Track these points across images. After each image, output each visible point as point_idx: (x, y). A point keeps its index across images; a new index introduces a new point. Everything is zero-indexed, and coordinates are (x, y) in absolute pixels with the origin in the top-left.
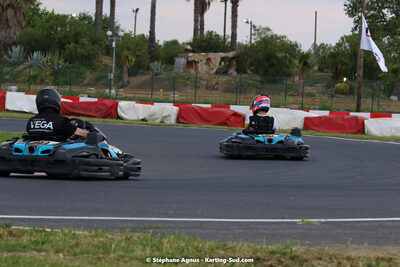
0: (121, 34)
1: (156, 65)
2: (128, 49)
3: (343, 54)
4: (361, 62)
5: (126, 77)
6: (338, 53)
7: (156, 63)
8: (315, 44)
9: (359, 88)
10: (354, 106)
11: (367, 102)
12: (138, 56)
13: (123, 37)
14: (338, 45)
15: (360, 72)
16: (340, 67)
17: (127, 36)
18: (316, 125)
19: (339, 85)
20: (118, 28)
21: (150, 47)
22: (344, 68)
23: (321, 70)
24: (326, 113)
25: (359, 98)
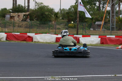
3: (71, 12)
4: (78, 15)
6: (69, 12)
8: (60, 9)
9: (78, 26)
10: (76, 32)
11: (80, 31)
14: (70, 9)
15: (78, 19)
16: (70, 17)
19: (70, 24)
22: (72, 18)
23: (63, 19)
25: (78, 30)
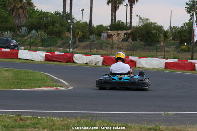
0: (75, 21)
1: (92, 37)
2: (79, 29)
3: (184, 31)
5: (78, 43)
6: (182, 31)
7: (92, 36)
8: (171, 27)
9: (192, 48)
10: (190, 57)
11: (196, 55)
12: (83, 32)
13: (76, 23)
14: (182, 27)
15: (193, 40)
17: (78, 22)
18: (171, 66)
20: (74, 18)
21: (89, 28)
22: (185, 38)
23: (173, 39)
24: (176, 60)
25: (192, 53)
